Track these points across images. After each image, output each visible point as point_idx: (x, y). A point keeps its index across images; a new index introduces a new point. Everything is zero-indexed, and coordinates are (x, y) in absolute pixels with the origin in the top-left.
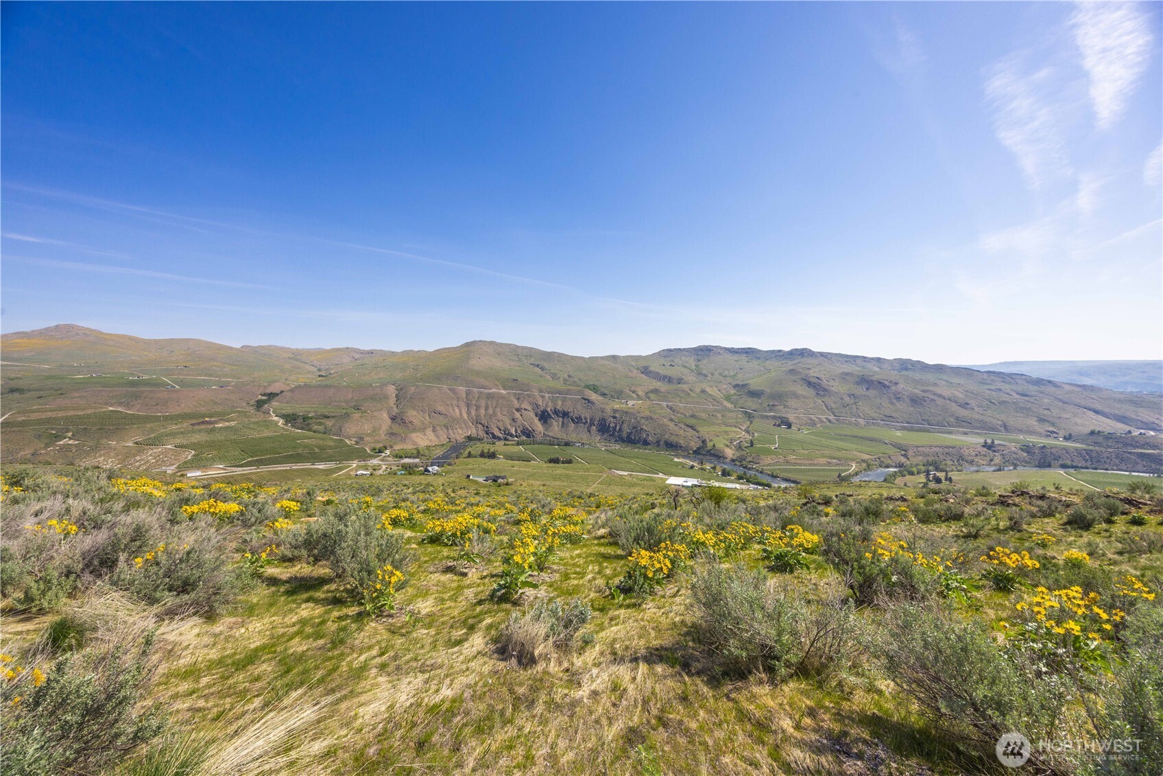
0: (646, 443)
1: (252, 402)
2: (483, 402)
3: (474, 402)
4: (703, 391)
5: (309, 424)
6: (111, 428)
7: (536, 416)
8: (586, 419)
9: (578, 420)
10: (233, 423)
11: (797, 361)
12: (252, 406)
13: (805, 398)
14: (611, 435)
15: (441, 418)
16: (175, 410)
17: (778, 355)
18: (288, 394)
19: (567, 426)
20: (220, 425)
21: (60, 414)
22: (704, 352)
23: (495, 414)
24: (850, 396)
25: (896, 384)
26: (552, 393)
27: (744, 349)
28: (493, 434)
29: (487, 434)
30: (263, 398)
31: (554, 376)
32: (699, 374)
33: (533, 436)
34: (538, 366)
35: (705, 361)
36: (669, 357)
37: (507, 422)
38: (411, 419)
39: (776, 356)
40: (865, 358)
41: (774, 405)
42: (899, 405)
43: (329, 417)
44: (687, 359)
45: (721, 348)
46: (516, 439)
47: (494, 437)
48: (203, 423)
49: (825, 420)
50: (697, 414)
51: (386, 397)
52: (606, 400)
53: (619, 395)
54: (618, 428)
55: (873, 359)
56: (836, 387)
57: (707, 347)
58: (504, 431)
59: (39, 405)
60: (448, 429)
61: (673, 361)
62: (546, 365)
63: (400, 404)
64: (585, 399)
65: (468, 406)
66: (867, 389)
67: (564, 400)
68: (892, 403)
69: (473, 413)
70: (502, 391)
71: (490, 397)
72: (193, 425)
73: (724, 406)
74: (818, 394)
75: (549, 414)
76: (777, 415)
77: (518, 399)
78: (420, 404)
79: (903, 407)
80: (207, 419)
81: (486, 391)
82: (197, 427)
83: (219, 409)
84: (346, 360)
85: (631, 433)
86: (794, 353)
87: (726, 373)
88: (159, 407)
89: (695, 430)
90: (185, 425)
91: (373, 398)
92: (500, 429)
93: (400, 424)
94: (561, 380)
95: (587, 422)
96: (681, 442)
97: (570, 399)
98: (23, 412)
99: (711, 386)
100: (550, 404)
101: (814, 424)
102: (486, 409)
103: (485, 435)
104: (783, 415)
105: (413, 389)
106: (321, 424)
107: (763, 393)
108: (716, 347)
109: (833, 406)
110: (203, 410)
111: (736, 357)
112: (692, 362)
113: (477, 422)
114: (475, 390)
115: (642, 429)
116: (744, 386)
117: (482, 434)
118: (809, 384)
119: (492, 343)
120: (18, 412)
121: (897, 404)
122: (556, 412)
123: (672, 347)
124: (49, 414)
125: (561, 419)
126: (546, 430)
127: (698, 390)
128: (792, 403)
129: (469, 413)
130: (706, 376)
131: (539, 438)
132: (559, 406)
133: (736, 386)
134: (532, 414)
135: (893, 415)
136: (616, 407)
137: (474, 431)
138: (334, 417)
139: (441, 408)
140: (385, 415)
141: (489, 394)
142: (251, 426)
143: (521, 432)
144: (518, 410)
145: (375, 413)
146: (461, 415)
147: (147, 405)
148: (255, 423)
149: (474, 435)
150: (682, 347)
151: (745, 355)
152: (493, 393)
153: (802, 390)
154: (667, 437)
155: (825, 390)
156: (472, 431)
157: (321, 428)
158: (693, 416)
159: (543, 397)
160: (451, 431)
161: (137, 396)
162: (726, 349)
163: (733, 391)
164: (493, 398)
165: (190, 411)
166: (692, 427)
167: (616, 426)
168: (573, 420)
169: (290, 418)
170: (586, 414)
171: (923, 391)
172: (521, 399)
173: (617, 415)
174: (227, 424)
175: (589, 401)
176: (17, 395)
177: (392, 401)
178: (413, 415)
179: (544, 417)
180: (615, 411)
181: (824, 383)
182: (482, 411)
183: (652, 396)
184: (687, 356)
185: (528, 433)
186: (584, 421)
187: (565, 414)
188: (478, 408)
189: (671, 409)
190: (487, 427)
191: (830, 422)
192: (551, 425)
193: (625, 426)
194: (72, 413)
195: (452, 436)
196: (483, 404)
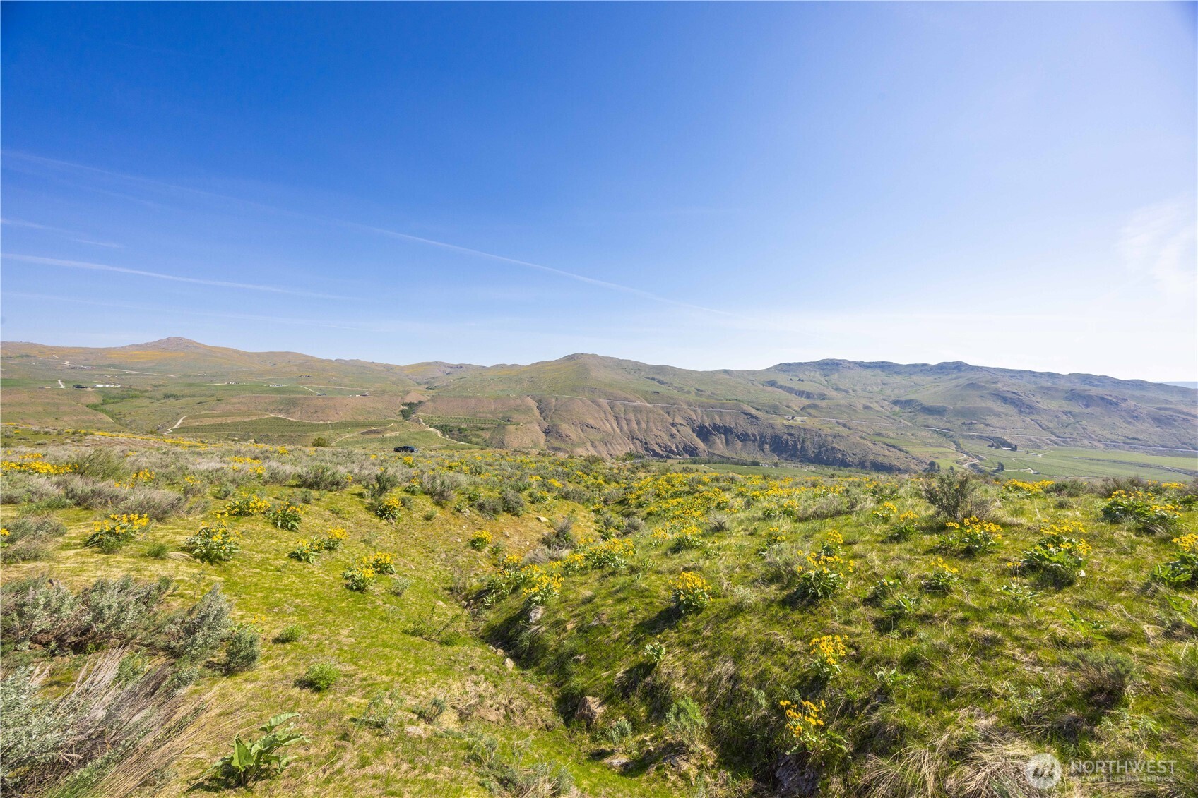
0: (844, 464)
1: (397, 412)
2: (632, 416)
3: (622, 416)
4: (866, 407)
5: (466, 436)
6: (293, 435)
7: (694, 431)
8: (754, 435)
9: (744, 438)
10: (397, 434)
11: (954, 376)
12: (399, 415)
13: (1007, 415)
14: (792, 455)
15: (593, 431)
16: (334, 418)
17: (923, 369)
18: (431, 404)
19: (734, 444)
20: (388, 435)
21: (229, 420)
22: (829, 367)
23: (648, 430)
24: (1066, 413)
25: (1125, 400)
26: (703, 407)
27: (876, 363)
28: (653, 451)
29: (647, 449)
30: (406, 408)
31: (680, 390)
32: (837, 389)
33: (698, 455)
34: (653, 379)
35: (836, 376)
36: (789, 371)
37: (666, 438)
38: (568, 432)
39: (921, 371)
40: (1034, 372)
41: (971, 424)
42: (1139, 425)
43: (483, 429)
44: (812, 374)
45: (849, 362)
46: (678, 457)
47: (655, 454)
48: (371, 432)
49: (1049, 442)
50: (884, 432)
51: (529, 409)
52: (767, 416)
53: (775, 410)
54: (799, 446)
55: (1043, 374)
56: (1042, 403)
57: (832, 360)
58: (665, 448)
59: (205, 410)
60: (606, 445)
61: (796, 376)
62: (662, 378)
63: (547, 416)
64: (746, 414)
65: (618, 421)
66: (1087, 406)
67: (721, 415)
68: (1129, 423)
69: (625, 427)
70: (648, 405)
71: (637, 410)
72: (363, 433)
73: (904, 425)
74: (1021, 411)
75: (709, 430)
76: (985, 435)
77: (668, 413)
78: (569, 417)
79: (1146, 430)
80: (373, 428)
81: (631, 404)
82: (367, 436)
83: (373, 418)
84: (439, 374)
85: (820, 452)
86: (943, 368)
87: (869, 388)
88: (319, 414)
89: (900, 450)
90: (356, 433)
91: (517, 409)
92: (660, 446)
93: (557, 438)
94: (693, 393)
95: (756, 439)
96: (896, 463)
97: (727, 413)
98: (195, 417)
99: (871, 403)
100: (705, 418)
101: (1040, 447)
102: (638, 423)
103: (646, 453)
104: (993, 435)
105: (554, 400)
106: (478, 436)
107: (945, 410)
108: (843, 361)
109: (1051, 425)
110: (361, 419)
111: (869, 372)
112: (818, 375)
113: (633, 438)
114: (618, 403)
115: (833, 448)
116: (908, 403)
117: (641, 450)
118: (1005, 400)
119: (594, 356)
120: (190, 417)
121: (1137, 424)
122: (717, 428)
123: (790, 362)
124: (219, 420)
125: (723, 436)
126: (710, 447)
127: (861, 407)
128: (992, 420)
129: (621, 429)
130: (847, 392)
131: (705, 457)
132: (717, 420)
133: (896, 403)
134: (688, 430)
135: (1139, 437)
136: (786, 422)
137: (632, 446)
138: (487, 429)
139: (591, 421)
140: (537, 428)
141: (635, 407)
142: (416, 436)
143: (683, 449)
144: (673, 425)
145: (529, 426)
146: (613, 430)
147: (307, 412)
148: (417, 433)
149: (635, 452)
150: (803, 361)
151: (879, 371)
152: (640, 407)
153: (998, 406)
154: (872, 457)
155: (1030, 407)
156: (630, 447)
157: (479, 440)
158: (879, 434)
159: (695, 411)
160: (610, 447)
161: (293, 403)
162: (855, 363)
163: (897, 409)
164: (641, 411)
165: (348, 419)
166: (894, 447)
167: (796, 444)
168: (738, 437)
169: (446, 429)
170: (752, 430)
171: (1159, 409)
172: (672, 413)
173: (793, 432)
174: (394, 434)
175: (752, 416)
176: (172, 401)
177: (537, 412)
178: (565, 428)
179: (703, 433)
180: (789, 427)
181: (1026, 400)
182: (635, 426)
183: (812, 411)
184: (811, 371)
185: (691, 451)
186: (752, 438)
187: (727, 431)
188: (628, 422)
189: (844, 426)
190: (646, 443)
191: (1056, 443)
192: (714, 443)
193: (808, 444)
194: (238, 419)
195: (612, 452)
196: (633, 418)
